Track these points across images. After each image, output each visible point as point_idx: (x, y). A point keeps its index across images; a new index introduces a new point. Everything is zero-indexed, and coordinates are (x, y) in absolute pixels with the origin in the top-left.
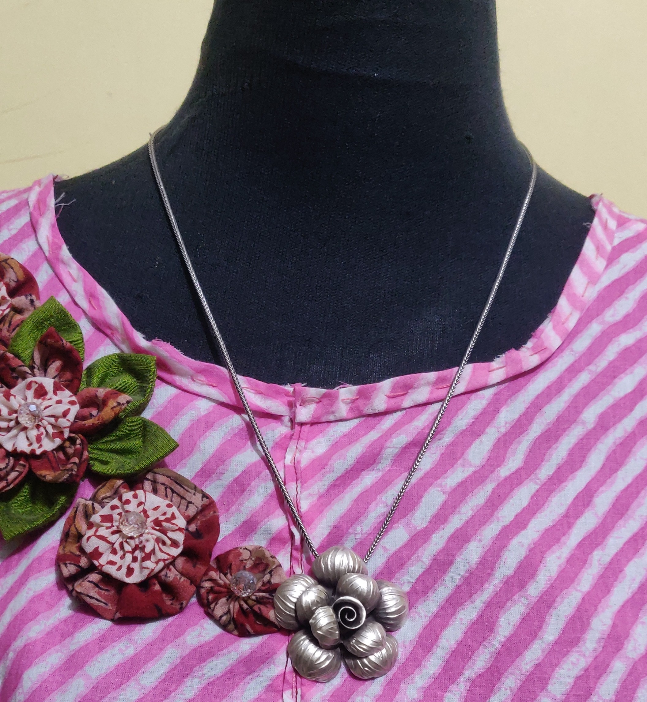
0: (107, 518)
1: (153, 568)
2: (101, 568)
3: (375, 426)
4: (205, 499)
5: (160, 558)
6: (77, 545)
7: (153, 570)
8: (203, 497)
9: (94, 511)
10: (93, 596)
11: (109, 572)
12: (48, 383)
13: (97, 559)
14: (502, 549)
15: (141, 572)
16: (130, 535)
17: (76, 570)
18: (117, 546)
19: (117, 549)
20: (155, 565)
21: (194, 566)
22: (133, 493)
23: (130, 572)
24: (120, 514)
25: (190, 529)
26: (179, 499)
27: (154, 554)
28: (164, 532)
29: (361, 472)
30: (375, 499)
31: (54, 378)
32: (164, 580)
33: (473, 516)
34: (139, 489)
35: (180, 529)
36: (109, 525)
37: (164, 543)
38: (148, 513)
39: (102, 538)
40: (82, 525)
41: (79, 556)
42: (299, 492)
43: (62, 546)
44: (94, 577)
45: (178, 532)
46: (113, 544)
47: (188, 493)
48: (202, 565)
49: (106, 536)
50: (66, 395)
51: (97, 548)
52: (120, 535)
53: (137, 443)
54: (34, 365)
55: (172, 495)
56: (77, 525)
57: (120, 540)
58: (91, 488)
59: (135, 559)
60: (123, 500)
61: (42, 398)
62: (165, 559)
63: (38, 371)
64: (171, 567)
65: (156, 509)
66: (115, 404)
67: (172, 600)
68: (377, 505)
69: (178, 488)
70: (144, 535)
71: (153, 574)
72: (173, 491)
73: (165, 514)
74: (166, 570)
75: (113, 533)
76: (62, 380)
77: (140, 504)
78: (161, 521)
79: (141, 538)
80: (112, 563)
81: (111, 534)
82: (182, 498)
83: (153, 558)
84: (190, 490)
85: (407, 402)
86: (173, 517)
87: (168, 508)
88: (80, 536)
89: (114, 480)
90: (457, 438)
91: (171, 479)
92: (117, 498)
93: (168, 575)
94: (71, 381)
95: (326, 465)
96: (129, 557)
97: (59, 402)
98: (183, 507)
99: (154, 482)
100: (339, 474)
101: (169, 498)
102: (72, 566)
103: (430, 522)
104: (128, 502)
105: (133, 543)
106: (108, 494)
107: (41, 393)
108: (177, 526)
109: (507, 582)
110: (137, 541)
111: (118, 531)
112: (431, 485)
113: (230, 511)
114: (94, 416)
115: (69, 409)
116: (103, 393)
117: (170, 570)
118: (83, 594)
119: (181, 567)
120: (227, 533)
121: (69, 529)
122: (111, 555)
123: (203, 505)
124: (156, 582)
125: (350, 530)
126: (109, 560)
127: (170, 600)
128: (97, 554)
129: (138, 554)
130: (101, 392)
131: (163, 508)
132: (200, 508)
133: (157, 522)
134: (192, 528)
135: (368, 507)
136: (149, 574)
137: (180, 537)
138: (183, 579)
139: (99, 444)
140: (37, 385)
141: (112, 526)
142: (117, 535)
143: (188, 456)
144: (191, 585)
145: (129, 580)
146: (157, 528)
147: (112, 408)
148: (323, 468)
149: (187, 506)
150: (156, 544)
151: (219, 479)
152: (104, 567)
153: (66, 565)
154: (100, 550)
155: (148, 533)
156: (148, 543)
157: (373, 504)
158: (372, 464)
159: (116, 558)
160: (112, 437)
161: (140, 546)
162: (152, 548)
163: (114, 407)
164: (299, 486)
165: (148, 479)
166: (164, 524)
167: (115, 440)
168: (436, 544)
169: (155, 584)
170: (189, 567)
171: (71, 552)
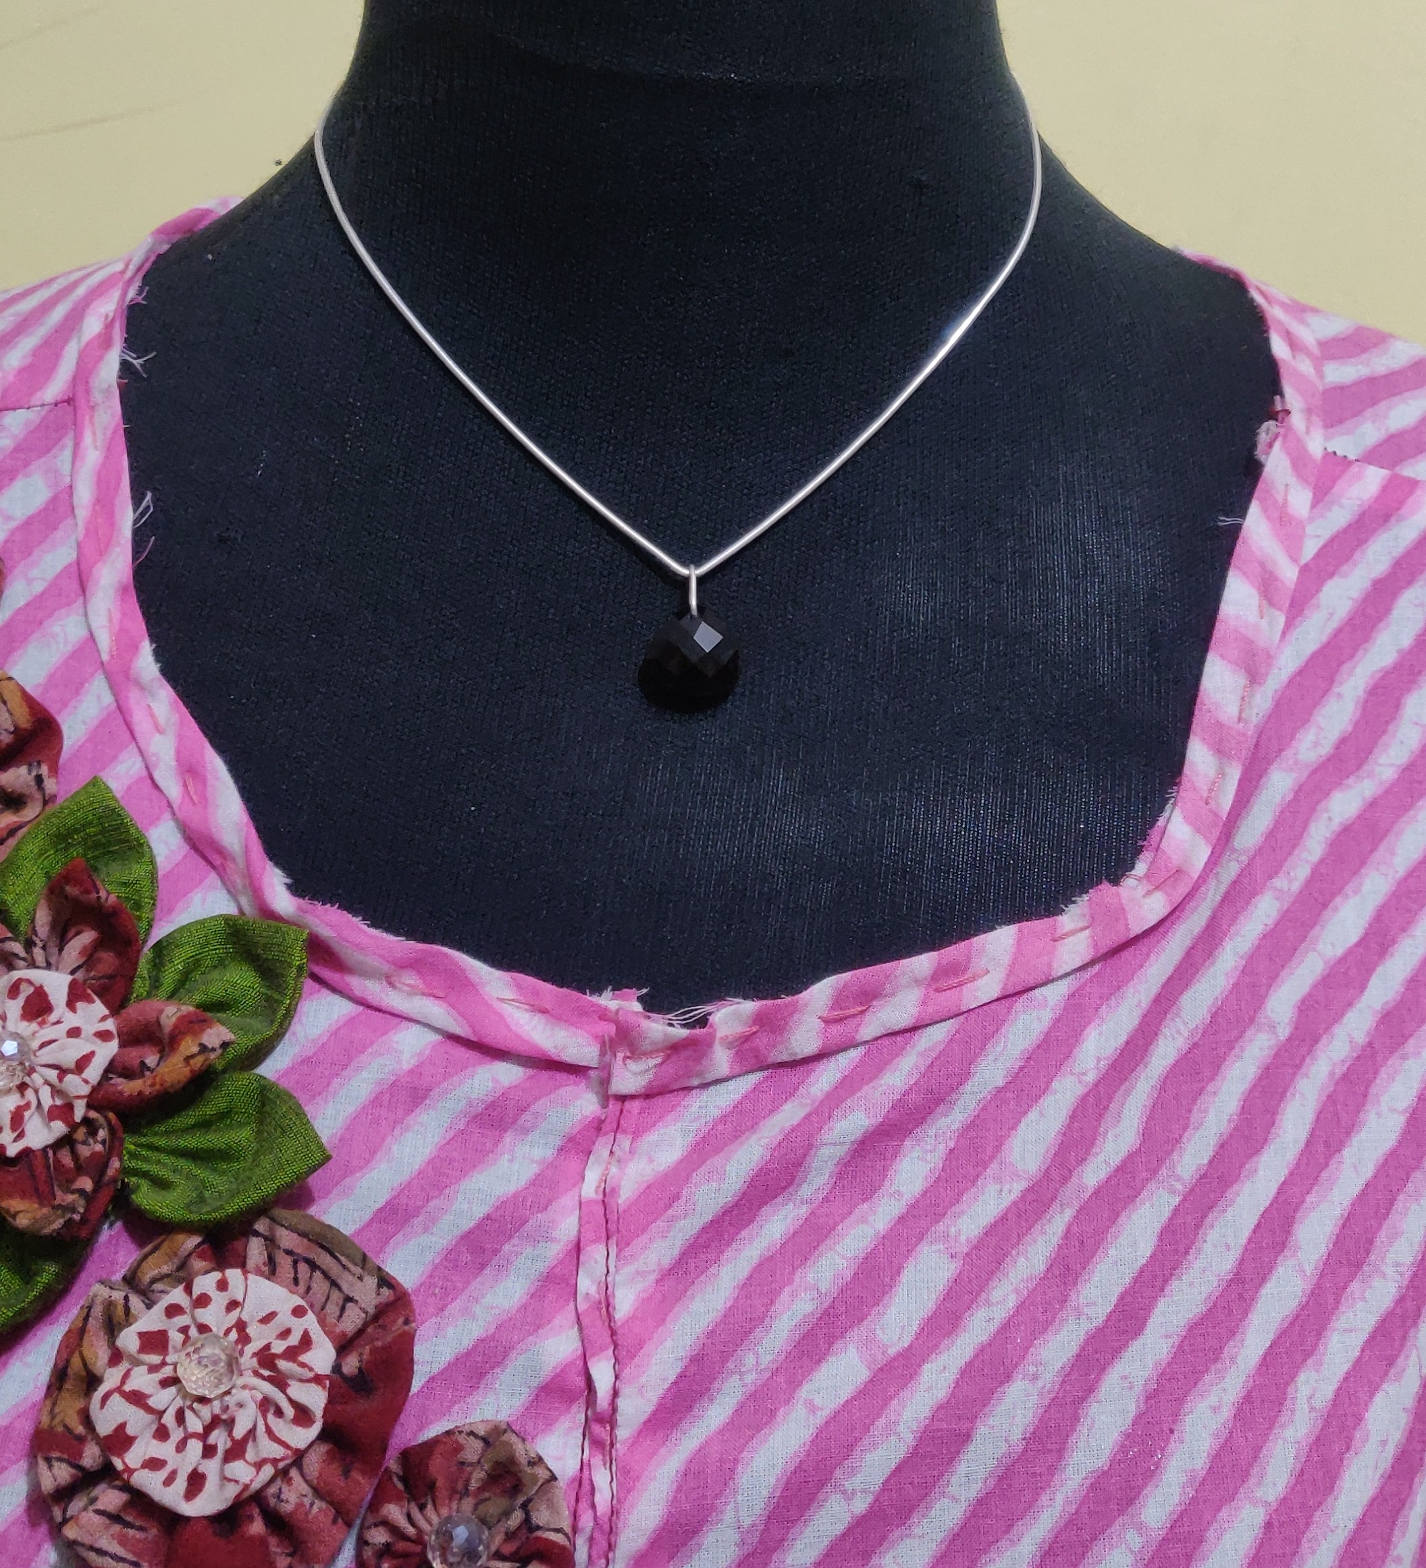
0: (155, 1342)
1: (247, 1480)
2: (129, 1477)
3: (796, 1089)
4: (385, 1292)
5: (266, 1456)
6: (80, 1404)
7: (246, 1487)
8: (379, 1286)
9: (129, 1316)
10: (104, 1549)
11: (144, 1489)
12: (56, 984)
13: (120, 1455)
14: (1083, 1399)
15: (222, 1486)
16: (200, 1392)
17: (71, 1476)
18: (169, 1419)
19: (169, 1425)
20: (253, 1470)
21: (346, 1473)
22: (216, 1275)
23: (196, 1482)
24: (184, 1330)
25: (346, 1369)
26: (326, 1285)
27: (254, 1440)
28: (280, 1382)
29: (760, 1207)
30: (791, 1281)
31: (72, 973)
32: (275, 1507)
33: (1020, 1308)
34: (232, 1266)
35: (318, 1379)
36: (155, 1359)
37: (279, 1413)
38: (247, 1330)
39: (137, 1399)
40: (98, 1352)
41: (81, 1440)
42: (612, 1269)
43: (49, 1403)
44: (110, 1498)
45: (313, 1385)
46: (160, 1414)
47: (346, 1273)
48: (364, 1473)
49: (147, 1391)
50: (93, 1015)
51: (122, 1427)
52: (179, 1391)
53: (242, 1136)
54: (34, 938)
55: (311, 1278)
56: (86, 1353)
57: (179, 1402)
58: (132, 1246)
59: (209, 1451)
60: (195, 1296)
61: (40, 1019)
62: (278, 1457)
63: (41, 951)
64: (294, 1473)
65: (268, 1319)
66: (195, 1049)
67: (291, 1555)
68: (794, 1295)
69: (324, 1259)
70: (234, 1391)
71: (246, 1494)
72: (313, 1266)
73: (285, 1334)
74: (279, 1482)
75: (166, 1383)
76: (93, 974)
77: (233, 1305)
78: (275, 1356)
79: (227, 1398)
80: (154, 1464)
81: (159, 1386)
82: (334, 1284)
83: (250, 1454)
84: (352, 1268)
85: (871, 1027)
86: (306, 1342)
87: (296, 1319)
88: (92, 1381)
89: (180, 1237)
90: (984, 1109)
91: (309, 1240)
92: (181, 1287)
93: (283, 1497)
94: (111, 977)
95: (677, 1197)
96: (195, 1447)
97: (74, 1033)
98: (332, 1309)
99: (270, 1241)
100: (707, 1217)
101: (302, 1288)
102: (64, 1466)
103: (919, 1335)
104: (203, 1301)
105: (206, 1412)
106: (165, 1269)
107: (38, 1007)
108: (311, 1369)
109: (1093, 1487)
110: (216, 1406)
111: (172, 1381)
112: (920, 1238)
113: (446, 1313)
114: (148, 1069)
115: (92, 1054)
116: (174, 1019)
117: (289, 1481)
118: (83, 1545)
119: (316, 1474)
120: (436, 1369)
121: (68, 1361)
122: (155, 1442)
123: (380, 1303)
124: (256, 1512)
125: (730, 1365)
126: (147, 1457)
127: (288, 1555)
128: (120, 1440)
129: (219, 1438)
130: (170, 1014)
131: (285, 1318)
132: (371, 1311)
133: (266, 1358)
134: (351, 1365)
135: (772, 1302)
136: (238, 1496)
137: (316, 1399)
138: (319, 1505)
139: (156, 1134)
140: (32, 990)
141: (164, 1364)
142: (173, 1390)
143: (361, 1168)
144: (334, 1522)
145: (190, 1509)
146: (266, 1373)
147: (188, 1059)
148: (669, 1206)
149: (343, 1309)
150: (260, 1415)
151: (426, 1229)
152: (135, 1474)
153: (48, 1460)
154: (130, 1431)
155: (244, 1387)
156: (241, 1411)
157: (787, 1290)
158: (785, 1188)
159: (164, 1450)
160: (189, 1118)
161: (224, 1417)
162: (250, 1426)
163: (193, 1056)
164: (613, 1251)
165: (257, 1234)
166: (283, 1365)
167: (193, 1127)
168: (930, 1388)
169: (251, 1519)
170: (334, 1475)
171: (65, 1426)
